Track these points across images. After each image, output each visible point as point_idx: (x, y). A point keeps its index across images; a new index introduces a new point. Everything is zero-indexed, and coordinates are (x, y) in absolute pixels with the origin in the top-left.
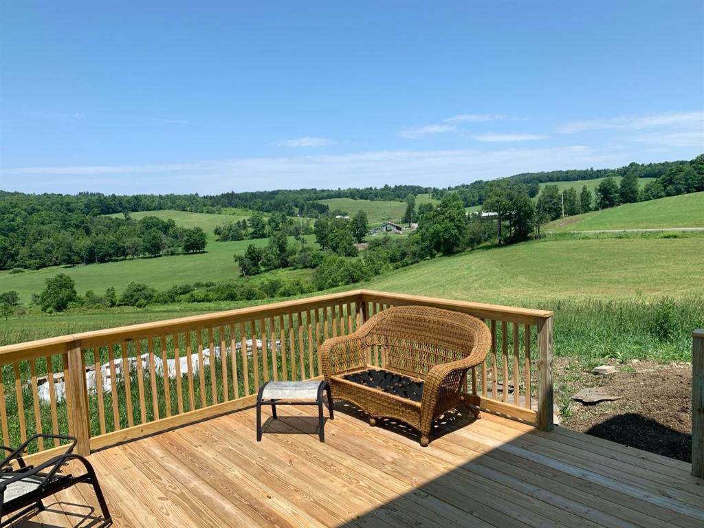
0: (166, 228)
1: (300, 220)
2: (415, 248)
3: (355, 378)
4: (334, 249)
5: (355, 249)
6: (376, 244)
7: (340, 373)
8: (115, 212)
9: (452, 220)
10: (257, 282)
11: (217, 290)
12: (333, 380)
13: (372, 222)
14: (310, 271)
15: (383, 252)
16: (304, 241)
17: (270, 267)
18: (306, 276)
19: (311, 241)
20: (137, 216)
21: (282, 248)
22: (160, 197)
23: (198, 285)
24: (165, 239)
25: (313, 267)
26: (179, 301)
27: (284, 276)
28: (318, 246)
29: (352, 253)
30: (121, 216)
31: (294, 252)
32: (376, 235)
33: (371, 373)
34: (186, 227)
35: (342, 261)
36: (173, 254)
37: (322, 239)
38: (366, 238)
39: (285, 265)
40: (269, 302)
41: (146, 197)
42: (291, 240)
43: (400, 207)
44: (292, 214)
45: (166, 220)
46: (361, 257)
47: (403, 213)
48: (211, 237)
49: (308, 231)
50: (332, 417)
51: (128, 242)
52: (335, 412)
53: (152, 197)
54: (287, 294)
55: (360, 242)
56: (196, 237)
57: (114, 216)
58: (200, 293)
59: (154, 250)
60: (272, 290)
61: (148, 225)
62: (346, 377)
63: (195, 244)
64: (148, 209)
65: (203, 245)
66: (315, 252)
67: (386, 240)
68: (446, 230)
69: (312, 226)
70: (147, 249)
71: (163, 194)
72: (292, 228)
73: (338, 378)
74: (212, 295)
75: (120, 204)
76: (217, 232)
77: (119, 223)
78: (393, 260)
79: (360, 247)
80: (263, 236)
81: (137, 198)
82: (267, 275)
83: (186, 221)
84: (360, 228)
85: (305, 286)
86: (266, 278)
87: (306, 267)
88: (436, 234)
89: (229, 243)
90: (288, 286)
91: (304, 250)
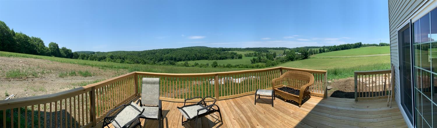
0: (235, 54)
1: (263, 53)
2: (286, 59)
3: (280, 89)
4: (270, 59)
5: (273, 59)
6: (278, 58)
7: (277, 88)
8: (226, 51)
9: (293, 54)
10: (254, 65)
11: (244, 66)
12: (275, 89)
13: (277, 54)
14: (265, 63)
15: (279, 60)
16: (264, 57)
17: (257, 62)
18: (264, 64)
19: (265, 57)
20: (230, 52)
21: (260, 59)
22: (234, 48)
23: (240, 65)
24: (235, 56)
25: (266, 62)
26: (237, 67)
27: (260, 64)
28: (266, 58)
29: (273, 60)
30: (227, 52)
31: (262, 60)
32: (277, 57)
33: (284, 87)
34: (239, 54)
35: (271, 62)
36: (236, 59)
37: (267, 57)
38: (276, 57)
39: (260, 62)
40: (257, 69)
41: (232, 48)
42: (262, 57)
43: (283, 51)
44: (262, 52)
45: (235, 52)
46: (275, 61)
47: (283, 53)
48: (243, 56)
49: (265, 56)
50: (275, 99)
51: (228, 56)
52: (275, 98)
53: (233, 48)
54: (260, 68)
55: (275, 58)
56: (240, 56)
57: (226, 52)
58: (241, 66)
59: (233, 58)
60: (257, 67)
61: (232, 53)
62: (278, 89)
63: (240, 57)
64: (232, 50)
65: (242, 57)
66: (266, 59)
67: (280, 58)
68: (292, 56)
69: (266, 55)
70: (231, 58)
71: (235, 48)
72: (262, 55)
73: (276, 89)
74: (243, 67)
75: (227, 49)
76: (245, 55)
77: (226, 53)
78: (281, 62)
79: (275, 59)
80: (256, 56)
81: (230, 48)
82: (257, 64)
83: (239, 53)
84: (275, 55)
85: (264, 66)
86: (256, 64)
87: (264, 62)
88: (290, 57)
89: (247, 57)
90: (260, 66)
91: (264, 59)
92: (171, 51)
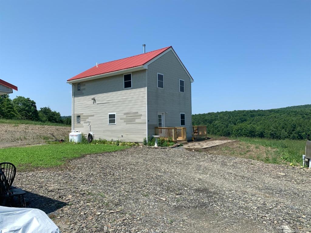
92: (252, 116)
